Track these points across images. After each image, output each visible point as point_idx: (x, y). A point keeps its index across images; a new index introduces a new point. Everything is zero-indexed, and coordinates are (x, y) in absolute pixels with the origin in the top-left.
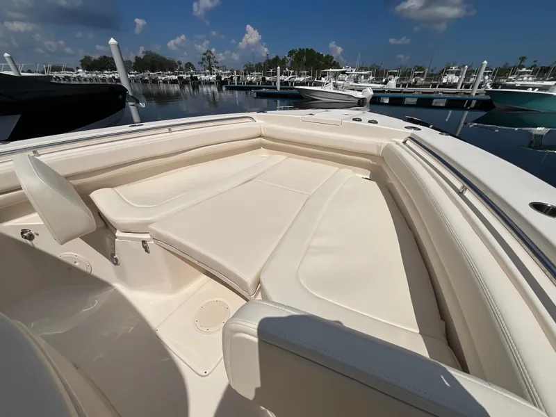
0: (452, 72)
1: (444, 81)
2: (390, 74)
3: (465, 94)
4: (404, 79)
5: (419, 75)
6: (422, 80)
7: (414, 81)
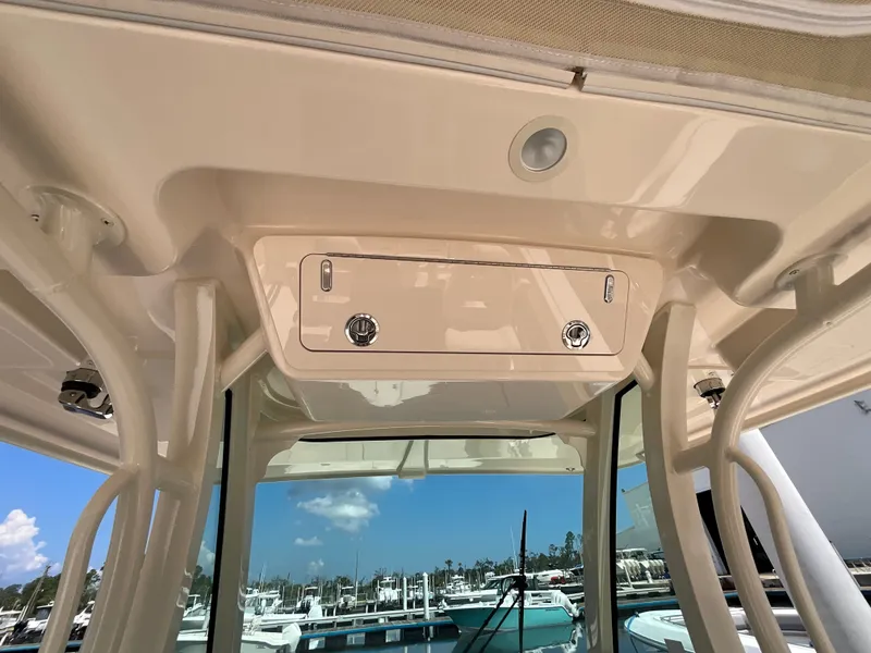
0: (387, 585)
1: (382, 598)
2: (308, 593)
3: (416, 617)
4: (328, 600)
5: (348, 592)
6: (353, 600)
7: (342, 602)
